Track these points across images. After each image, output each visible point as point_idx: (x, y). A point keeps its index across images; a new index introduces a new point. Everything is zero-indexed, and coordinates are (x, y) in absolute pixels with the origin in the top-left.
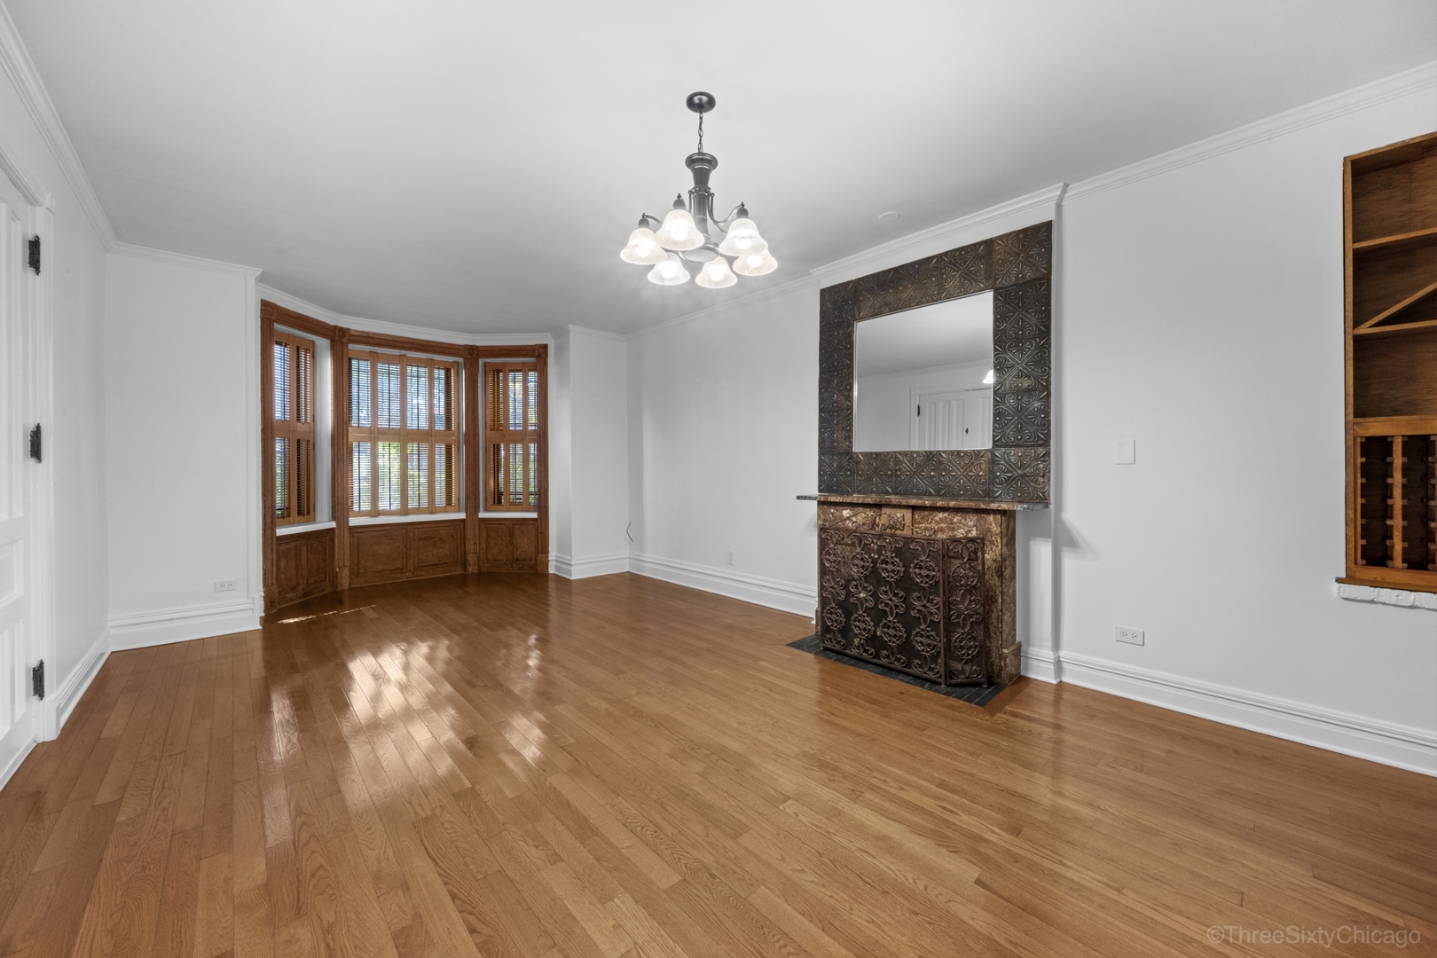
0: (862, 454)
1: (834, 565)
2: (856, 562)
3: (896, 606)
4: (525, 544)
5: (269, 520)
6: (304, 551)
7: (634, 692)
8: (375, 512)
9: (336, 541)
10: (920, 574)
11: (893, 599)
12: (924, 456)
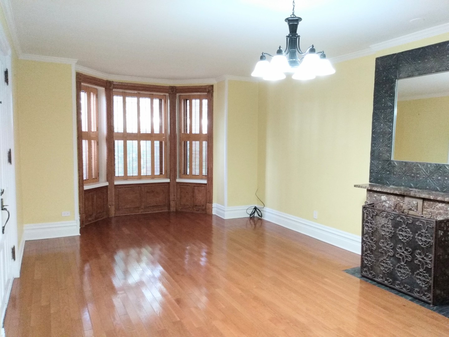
0: (397, 162)
1: (371, 229)
2: (384, 229)
3: (406, 257)
4: (200, 197)
5: (81, 182)
6: (95, 197)
7: (255, 287)
8: (126, 177)
9: (109, 192)
10: (421, 240)
11: (405, 252)
12: (435, 167)
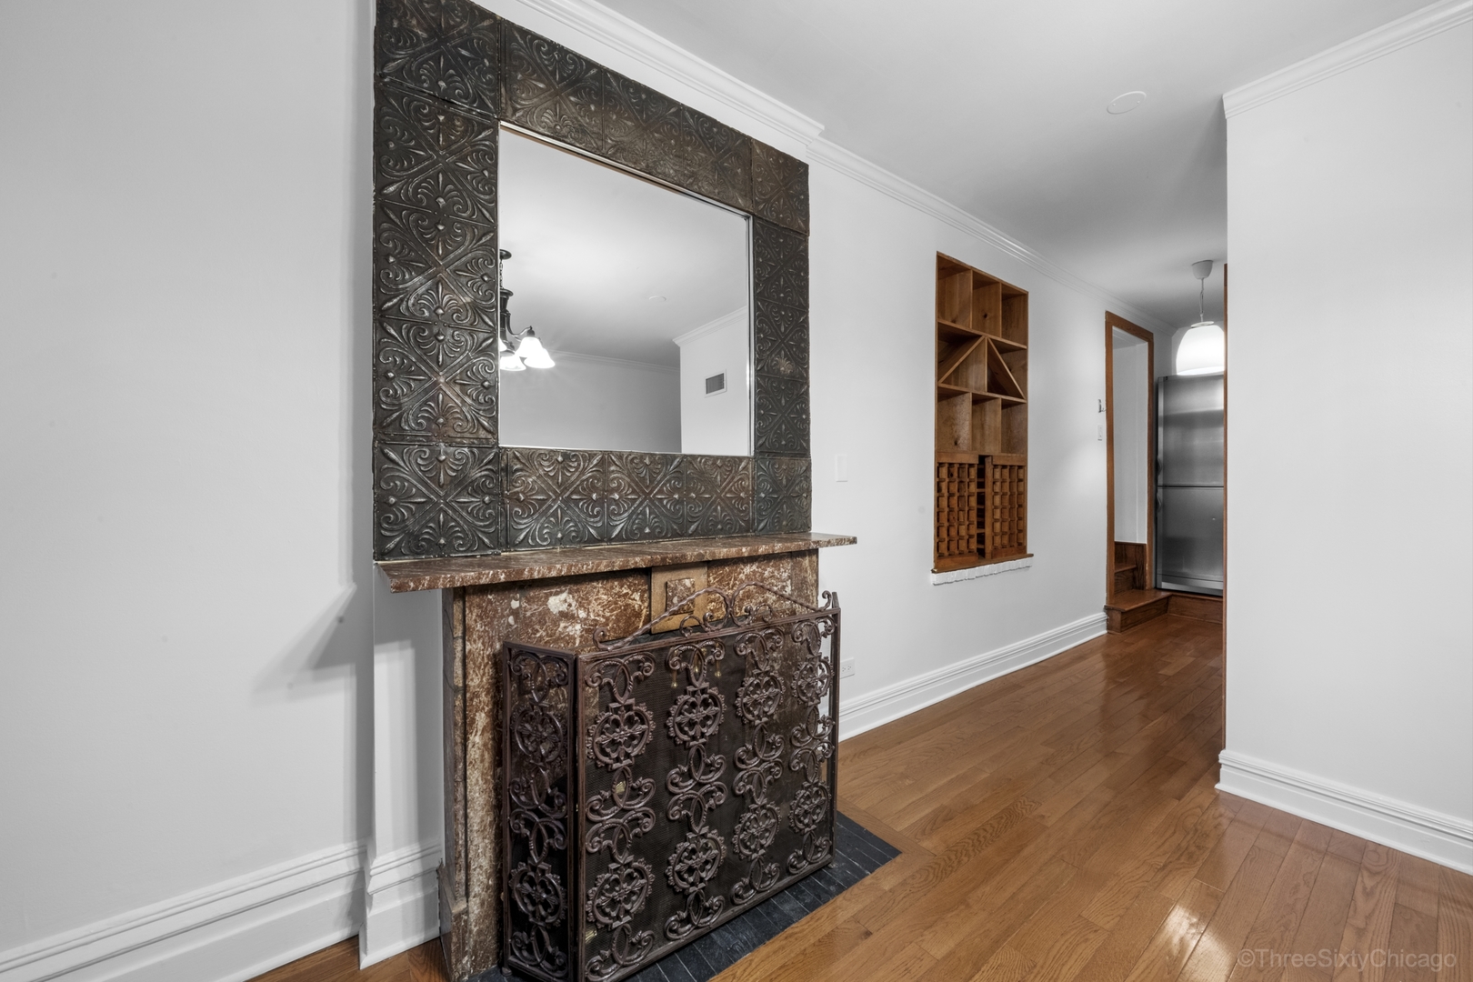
3: (769, 770)
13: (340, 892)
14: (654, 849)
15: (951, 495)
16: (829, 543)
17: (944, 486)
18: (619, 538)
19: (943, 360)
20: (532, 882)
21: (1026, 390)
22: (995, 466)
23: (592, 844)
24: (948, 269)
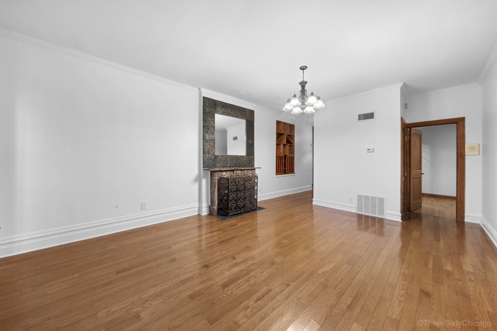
13: (197, 209)
14: (236, 201)
15: (279, 162)
16: (257, 168)
17: (278, 160)
18: (228, 167)
19: (277, 138)
20: (223, 204)
21: (294, 143)
22: (288, 157)
23: (230, 199)
24: (278, 122)
